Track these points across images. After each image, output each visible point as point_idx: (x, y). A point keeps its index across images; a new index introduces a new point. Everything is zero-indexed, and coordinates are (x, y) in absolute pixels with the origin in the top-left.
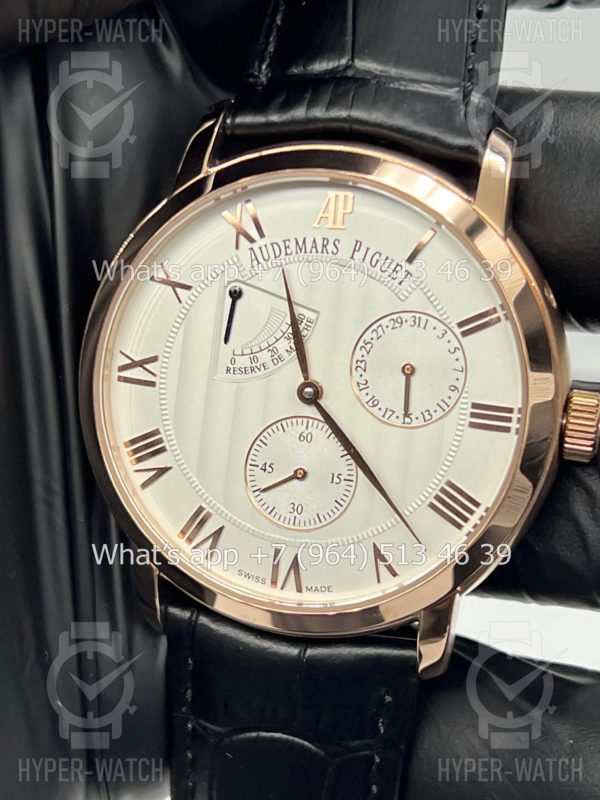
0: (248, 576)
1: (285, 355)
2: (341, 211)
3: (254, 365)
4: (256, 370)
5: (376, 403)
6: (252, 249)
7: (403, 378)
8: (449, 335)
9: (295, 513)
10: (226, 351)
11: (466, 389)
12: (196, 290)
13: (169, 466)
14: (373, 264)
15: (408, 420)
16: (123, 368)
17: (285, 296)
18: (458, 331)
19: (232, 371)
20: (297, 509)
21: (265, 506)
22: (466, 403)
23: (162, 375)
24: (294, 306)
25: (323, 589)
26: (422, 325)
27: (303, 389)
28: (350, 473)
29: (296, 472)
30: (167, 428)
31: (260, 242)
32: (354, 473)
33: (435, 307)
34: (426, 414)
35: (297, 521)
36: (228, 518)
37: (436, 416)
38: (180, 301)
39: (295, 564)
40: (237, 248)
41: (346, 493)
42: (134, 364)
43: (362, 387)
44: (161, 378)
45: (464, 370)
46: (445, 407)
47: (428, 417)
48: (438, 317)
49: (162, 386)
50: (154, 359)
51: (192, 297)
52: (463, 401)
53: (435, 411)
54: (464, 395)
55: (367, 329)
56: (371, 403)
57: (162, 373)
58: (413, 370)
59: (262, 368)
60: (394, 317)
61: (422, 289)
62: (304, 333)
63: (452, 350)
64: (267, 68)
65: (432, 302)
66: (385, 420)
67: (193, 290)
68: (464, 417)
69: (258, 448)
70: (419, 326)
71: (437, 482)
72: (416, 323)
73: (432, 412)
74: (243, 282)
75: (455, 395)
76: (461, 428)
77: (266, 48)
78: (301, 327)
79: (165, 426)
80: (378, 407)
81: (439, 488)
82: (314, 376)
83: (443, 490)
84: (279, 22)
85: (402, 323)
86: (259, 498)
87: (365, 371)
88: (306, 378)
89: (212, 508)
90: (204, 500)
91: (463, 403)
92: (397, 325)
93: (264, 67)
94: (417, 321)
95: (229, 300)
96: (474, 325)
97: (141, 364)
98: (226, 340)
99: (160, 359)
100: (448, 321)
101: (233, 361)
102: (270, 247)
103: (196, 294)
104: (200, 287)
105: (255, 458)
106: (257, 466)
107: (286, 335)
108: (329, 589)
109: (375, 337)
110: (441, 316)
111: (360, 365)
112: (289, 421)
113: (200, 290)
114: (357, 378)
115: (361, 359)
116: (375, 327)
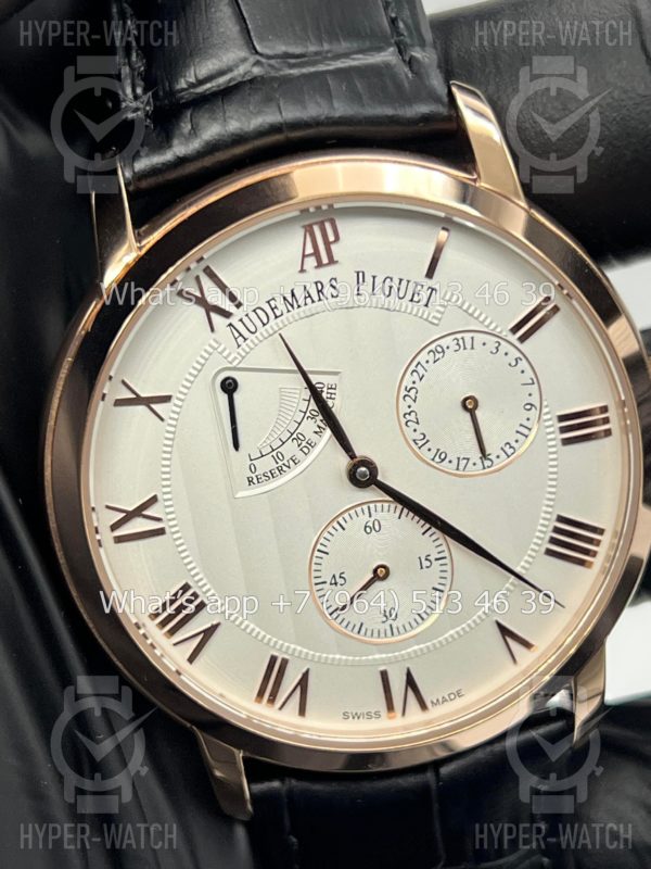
0: (356, 716)
1: (315, 438)
3: (280, 463)
4: (284, 468)
5: (443, 456)
6: (230, 325)
7: (467, 416)
8: (505, 346)
9: (390, 621)
10: (240, 459)
11: (545, 403)
12: (178, 399)
13: (215, 623)
15: (487, 463)
16: (114, 527)
17: (296, 368)
18: (514, 338)
19: (255, 480)
20: (389, 615)
21: (351, 626)
22: (550, 419)
23: (170, 517)
24: (311, 376)
25: (452, 696)
26: (468, 346)
27: (355, 473)
28: (440, 549)
29: (375, 571)
30: (197, 578)
32: (444, 547)
33: (477, 318)
34: (507, 448)
35: (395, 630)
36: (310, 657)
37: (519, 447)
38: (162, 419)
39: (411, 682)
40: (212, 330)
41: (443, 575)
42: (130, 516)
43: (420, 443)
44: (169, 520)
45: (536, 381)
46: (525, 431)
47: (510, 451)
48: (486, 330)
49: (174, 530)
50: (153, 500)
51: (175, 409)
52: (545, 417)
53: (517, 441)
54: (545, 410)
55: (405, 372)
56: (437, 459)
57: (168, 514)
58: (476, 402)
59: (291, 462)
60: (432, 347)
62: (330, 403)
63: (514, 363)
65: (471, 315)
66: (460, 472)
67: (174, 401)
68: (552, 436)
69: (319, 561)
70: (465, 348)
71: (546, 523)
72: (460, 345)
73: (513, 444)
74: (235, 369)
75: (534, 413)
76: (554, 450)
78: (324, 395)
79: (194, 576)
80: (447, 460)
81: (551, 528)
82: (361, 451)
83: (556, 530)
85: (443, 351)
86: (339, 619)
87: (417, 423)
88: (352, 456)
89: (286, 653)
90: (274, 647)
91: (545, 421)
92: (438, 356)
94: (461, 342)
95: (225, 397)
96: (527, 327)
97: (138, 512)
98: (236, 446)
99: (159, 497)
100: (498, 330)
101: (253, 468)
102: (253, 315)
103: (180, 403)
104: (181, 392)
105: (318, 574)
106: (325, 582)
107: (308, 414)
108: (459, 694)
109: (417, 379)
110: (488, 326)
111: (410, 418)
112: (346, 516)
113: (182, 397)
114: (411, 436)
115: (408, 411)
116: (412, 367)
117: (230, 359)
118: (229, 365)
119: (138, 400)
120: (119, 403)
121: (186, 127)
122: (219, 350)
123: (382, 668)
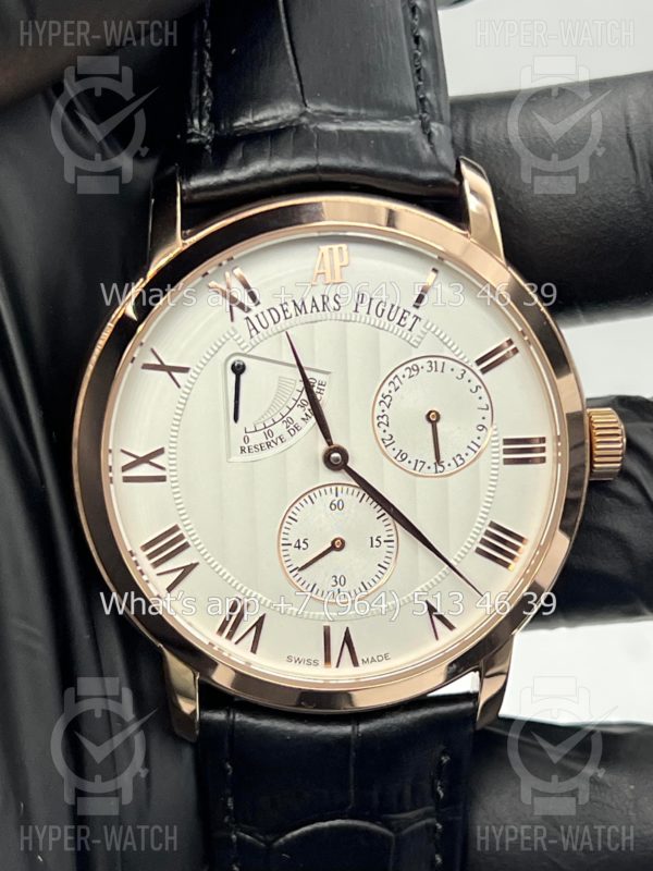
0: (298, 661)
1: (301, 423)
2: (337, 264)
3: (270, 439)
4: (272, 444)
5: (404, 457)
6: (247, 318)
7: (430, 426)
8: (469, 375)
9: (339, 586)
10: (237, 430)
11: (495, 427)
12: (195, 371)
13: (194, 562)
14: (379, 314)
15: (440, 468)
16: (125, 468)
17: (295, 362)
18: (477, 369)
19: (247, 450)
20: (339, 581)
21: (306, 585)
22: (497, 441)
23: (172, 468)
24: (307, 372)
25: (380, 658)
26: (439, 369)
27: (329, 456)
28: (390, 533)
29: (333, 543)
30: (185, 523)
31: (256, 310)
32: (393, 532)
33: (450, 348)
34: (458, 459)
37: (468, 460)
38: (179, 386)
39: (348, 640)
40: (232, 319)
41: (389, 555)
42: (139, 461)
43: (388, 443)
44: (171, 471)
45: (490, 407)
46: (475, 448)
47: (460, 462)
48: (457, 359)
49: (174, 479)
50: (160, 452)
51: (191, 380)
52: (494, 439)
53: (467, 454)
54: (495, 432)
55: (384, 381)
56: (399, 458)
57: (171, 465)
58: (438, 416)
59: (279, 441)
60: (410, 365)
61: (434, 332)
62: (318, 396)
63: (474, 390)
64: (208, 125)
65: (446, 344)
66: (416, 472)
67: (191, 372)
68: (497, 455)
69: (288, 526)
70: (436, 370)
71: (480, 526)
72: (433, 367)
73: (463, 456)
74: (245, 355)
75: (484, 434)
76: (496, 467)
77: (202, 104)
78: (315, 389)
79: (184, 520)
80: (407, 460)
81: (483, 531)
82: (337, 441)
83: (488, 534)
84: (209, 74)
85: (418, 370)
86: (298, 577)
87: (388, 425)
88: (330, 443)
90: (239, 591)
92: (413, 373)
93: (204, 123)
94: (434, 365)
95: (232, 377)
96: (489, 362)
97: (146, 459)
98: (236, 418)
99: (166, 450)
100: (466, 360)
102: (267, 314)
103: (196, 376)
104: (198, 367)
105: (286, 536)
106: (289, 545)
107: (299, 403)
108: (386, 657)
109: (393, 389)
110: (457, 356)
111: (382, 420)
112: (317, 492)
113: (198, 370)
114: (381, 435)
115: (382, 414)
116: (391, 379)
117: (242, 346)
118: (240, 351)
119: (161, 367)
120: (146, 367)
121: (239, 155)
122: (236, 337)
123: (327, 624)
